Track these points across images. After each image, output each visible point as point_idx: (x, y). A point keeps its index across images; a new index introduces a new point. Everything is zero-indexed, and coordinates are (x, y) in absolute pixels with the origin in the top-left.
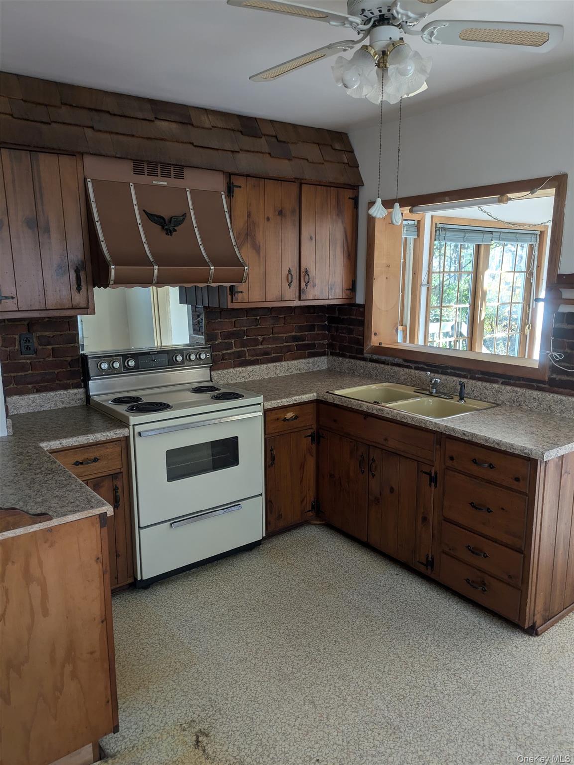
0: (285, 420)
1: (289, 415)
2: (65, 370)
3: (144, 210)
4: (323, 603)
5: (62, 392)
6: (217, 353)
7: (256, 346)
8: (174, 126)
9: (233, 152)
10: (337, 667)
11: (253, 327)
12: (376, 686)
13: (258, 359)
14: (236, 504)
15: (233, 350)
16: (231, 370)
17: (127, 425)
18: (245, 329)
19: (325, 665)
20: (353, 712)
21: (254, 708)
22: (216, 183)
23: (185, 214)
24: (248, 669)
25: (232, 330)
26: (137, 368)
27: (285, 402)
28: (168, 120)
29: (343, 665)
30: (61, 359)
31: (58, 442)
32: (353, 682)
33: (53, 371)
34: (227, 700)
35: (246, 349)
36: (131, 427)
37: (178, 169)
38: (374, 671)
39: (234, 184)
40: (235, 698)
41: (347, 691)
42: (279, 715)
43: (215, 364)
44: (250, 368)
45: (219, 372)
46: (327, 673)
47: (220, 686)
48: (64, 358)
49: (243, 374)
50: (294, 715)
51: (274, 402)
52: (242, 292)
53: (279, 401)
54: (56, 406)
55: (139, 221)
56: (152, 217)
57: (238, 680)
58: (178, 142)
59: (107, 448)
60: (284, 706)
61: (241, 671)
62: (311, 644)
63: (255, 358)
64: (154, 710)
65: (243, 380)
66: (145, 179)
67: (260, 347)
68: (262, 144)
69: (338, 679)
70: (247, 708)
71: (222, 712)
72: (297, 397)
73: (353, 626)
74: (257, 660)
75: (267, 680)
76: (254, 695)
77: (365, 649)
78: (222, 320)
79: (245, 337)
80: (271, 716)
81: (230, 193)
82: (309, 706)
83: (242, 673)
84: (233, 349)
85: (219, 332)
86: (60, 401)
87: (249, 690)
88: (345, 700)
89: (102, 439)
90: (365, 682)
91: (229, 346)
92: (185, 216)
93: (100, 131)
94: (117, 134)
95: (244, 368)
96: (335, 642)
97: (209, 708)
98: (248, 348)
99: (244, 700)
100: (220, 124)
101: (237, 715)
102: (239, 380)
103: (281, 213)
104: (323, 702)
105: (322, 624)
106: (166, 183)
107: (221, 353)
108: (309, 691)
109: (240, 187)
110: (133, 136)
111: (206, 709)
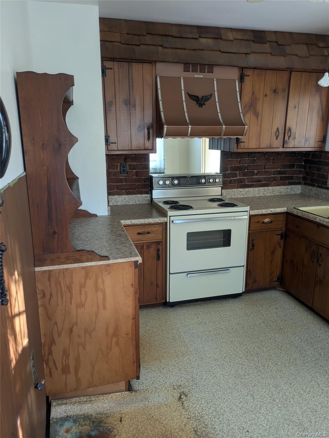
0: (263, 223)
1: (267, 220)
2: (141, 183)
3: (188, 93)
4: (273, 338)
5: (139, 195)
6: (227, 179)
7: (253, 176)
8: (210, 41)
9: (246, 54)
10: (274, 380)
11: (251, 164)
12: (297, 399)
13: (253, 185)
14: (227, 269)
15: (237, 178)
16: (235, 190)
17: (166, 216)
18: (246, 165)
19: (266, 376)
20: (278, 410)
21: (216, 389)
22: (234, 74)
23: (212, 94)
24: (218, 365)
25: (238, 165)
26: (179, 185)
27: (264, 211)
28: (207, 38)
29: (278, 379)
30: (140, 177)
31: (130, 221)
32: (282, 391)
33: (136, 184)
34: (202, 380)
35: (245, 178)
36: (168, 217)
37: (210, 67)
38: (299, 388)
39: (245, 74)
40: (207, 380)
41: (277, 396)
42: (230, 397)
43: (225, 186)
44: (247, 189)
45: (227, 190)
46: (266, 381)
47: (200, 371)
48: (141, 177)
49: (242, 193)
50: (239, 400)
51: (256, 211)
52: (244, 142)
53: (260, 211)
54: (136, 203)
55: (184, 100)
56: (192, 97)
57: (211, 370)
58: (211, 50)
59: (155, 227)
60: (234, 393)
61: (213, 365)
62: (260, 361)
63: (251, 183)
64: (161, 373)
65: (242, 196)
66: (190, 75)
67: (255, 177)
68: (267, 47)
69: (272, 386)
70: (212, 387)
71: (197, 386)
72: (273, 209)
73: (291, 357)
74: (224, 362)
75: (228, 375)
76: (218, 382)
77: (295, 373)
78: (232, 159)
79: (246, 170)
80: (225, 396)
81: (242, 79)
82: (250, 397)
83: (214, 367)
84: (237, 177)
85: (229, 166)
86: (138, 200)
87: (216, 377)
88: (275, 401)
90: (290, 393)
91: (235, 175)
92: (211, 95)
93: (166, 48)
94: (176, 48)
95: (243, 189)
96: (276, 364)
97: (191, 381)
98: (247, 177)
99: (211, 382)
100: (239, 37)
101: (206, 390)
102: (239, 196)
103: (275, 91)
104: (259, 398)
105: (270, 351)
106: (202, 76)
107: (229, 179)
108: (252, 389)
109: (249, 76)
110: (185, 49)
111: (189, 381)
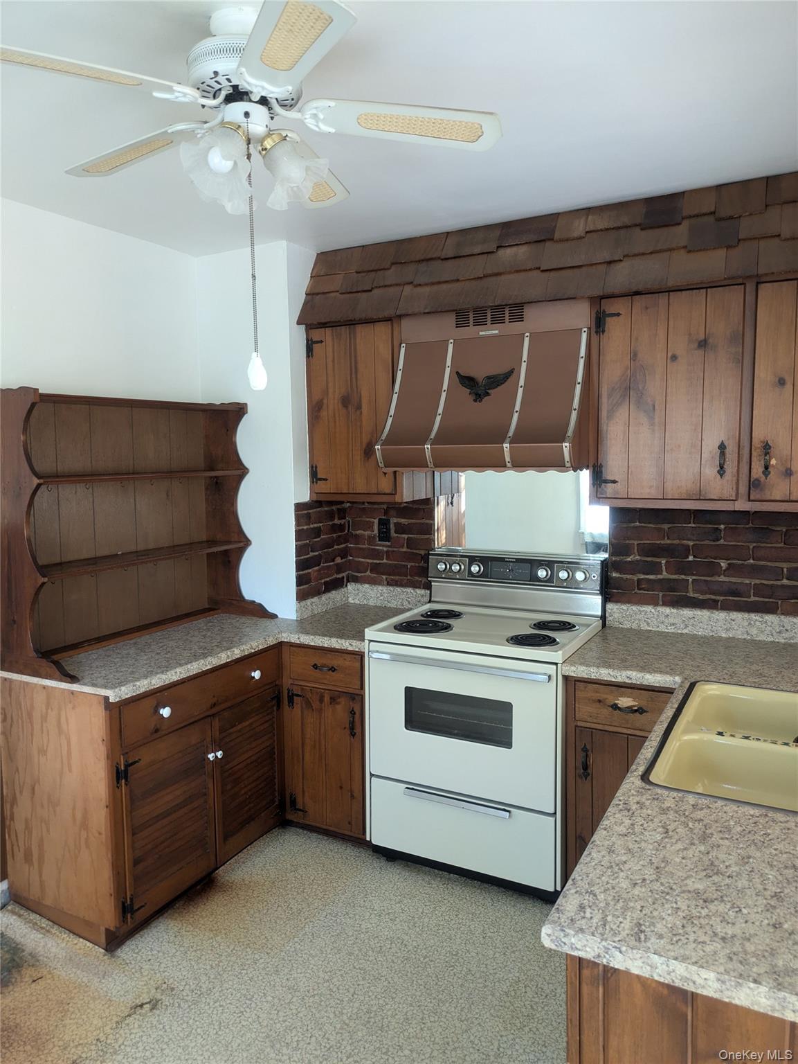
0: (615, 707)
1: (625, 702)
2: (417, 565)
3: (457, 372)
5: (410, 590)
6: (629, 577)
7: (712, 576)
8: (523, 250)
9: (610, 263)
11: (706, 542)
13: (716, 601)
15: (660, 577)
16: (649, 608)
17: (363, 640)
18: (691, 543)
22: (578, 316)
23: (514, 369)
25: (662, 542)
28: (517, 245)
30: (415, 551)
33: (406, 563)
35: (690, 579)
36: (367, 642)
37: (516, 310)
39: (607, 313)
43: (609, 590)
44: (687, 612)
45: (624, 607)
48: (417, 551)
49: (671, 620)
51: (582, 668)
52: (614, 482)
53: (593, 670)
55: (445, 387)
56: (467, 381)
58: (518, 271)
59: (345, 660)
63: (708, 596)
65: (671, 629)
66: (470, 331)
67: (722, 578)
68: (681, 233)
72: (634, 673)
78: (643, 525)
79: (691, 558)
81: (599, 324)
84: (661, 574)
85: (636, 543)
86: (407, 600)
89: (337, 647)
91: (656, 569)
93: (420, 285)
94: (439, 283)
95: (674, 611)
98: (694, 577)
100: (601, 224)
102: (662, 628)
103: (703, 344)
106: (497, 332)
107: (636, 579)
109: (618, 315)
110: (458, 280)
